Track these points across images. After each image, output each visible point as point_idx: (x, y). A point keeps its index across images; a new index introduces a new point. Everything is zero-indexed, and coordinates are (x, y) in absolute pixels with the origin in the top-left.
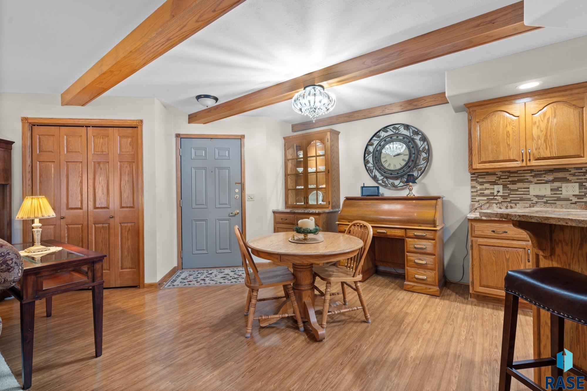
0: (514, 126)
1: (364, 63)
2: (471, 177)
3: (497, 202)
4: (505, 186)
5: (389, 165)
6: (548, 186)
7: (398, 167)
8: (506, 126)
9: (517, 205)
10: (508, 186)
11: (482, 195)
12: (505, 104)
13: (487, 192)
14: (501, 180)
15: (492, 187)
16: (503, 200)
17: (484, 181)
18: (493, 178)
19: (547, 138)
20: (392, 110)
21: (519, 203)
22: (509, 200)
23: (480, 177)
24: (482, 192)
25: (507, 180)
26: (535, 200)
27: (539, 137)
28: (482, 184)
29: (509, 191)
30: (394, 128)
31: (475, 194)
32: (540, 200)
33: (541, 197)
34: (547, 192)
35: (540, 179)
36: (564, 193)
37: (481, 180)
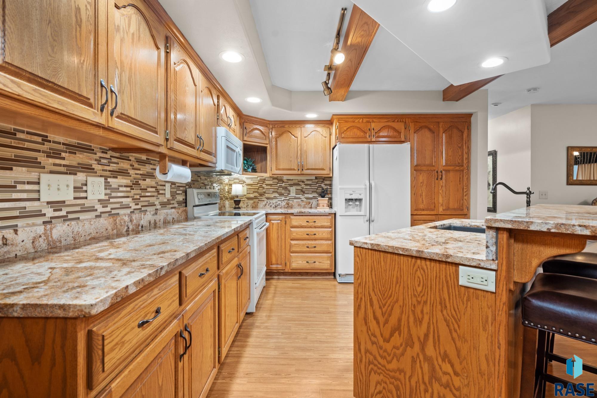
6: (71, 181)
26: (49, 212)
32: (57, 214)
33: (57, 205)
34: (68, 196)
35: (58, 161)
36: (90, 195)
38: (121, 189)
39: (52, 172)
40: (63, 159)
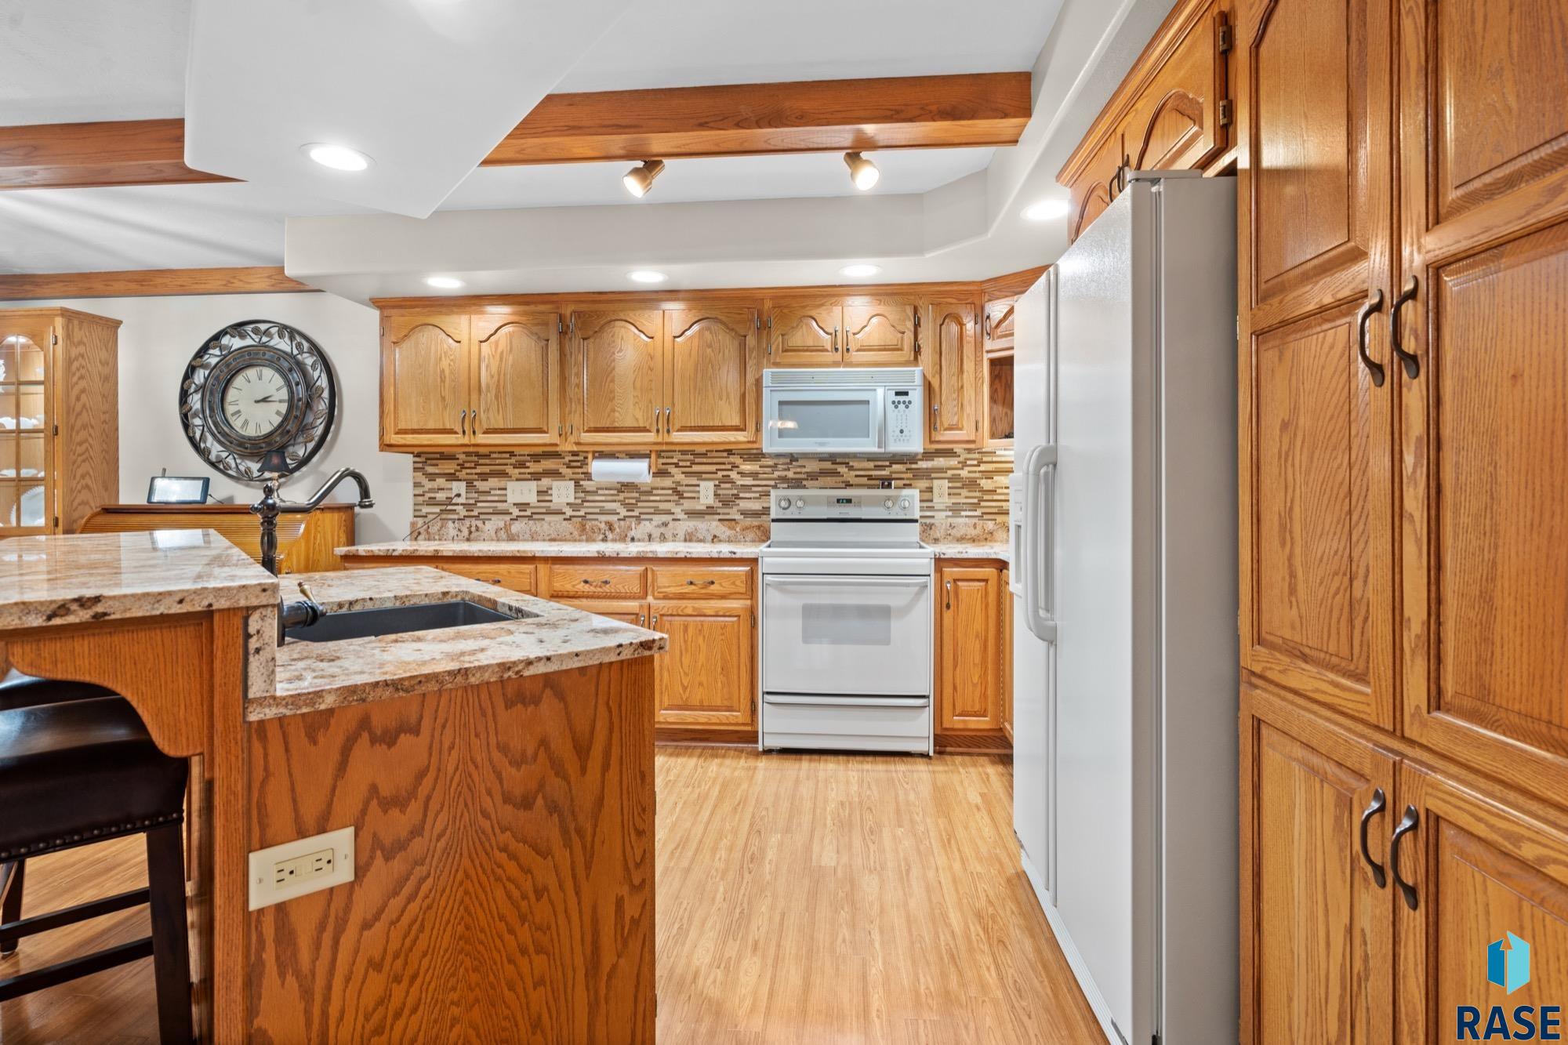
0: (452, 360)
2: (414, 462)
3: (456, 517)
4: (470, 484)
5: (246, 422)
6: (533, 485)
7: (266, 429)
8: (441, 358)
9: (487, 522)
10: (475, 483)
11: (433, 502)
12: (441, 313)
13: (441, 496)
14: (465, 471)
15: (448, 485)
16: (466, 514)
17: (437, 471)
18: (450, 467)
19: (499, 392)
20: (250, 283)
21: (490, 520)
22: (475, 513)
23: (429, 462)
24: (432, 495)
25: (474, 471)
26: (516, 512)
27: (488, 387)
28: (432, 477)
29: (476, 495)
30: (256, 331)
31: (421, 498)
32: (522, 513)
33: (523, 506)
34: (532, 498)
35: (523, 470)
36: (555, 499)
37: (430, 469)
38: (600, 492)
39: (517, 480)
40: (528, 467)
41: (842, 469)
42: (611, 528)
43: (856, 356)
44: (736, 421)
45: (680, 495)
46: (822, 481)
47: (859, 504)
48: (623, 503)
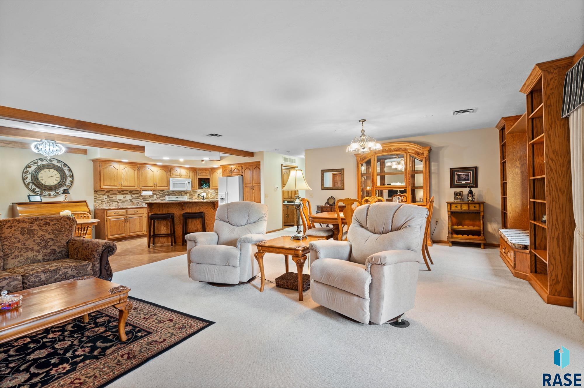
0: (116, 173)
1: (87, 142)
2: (94, 192)
3: (105, 203)
4: (108, 196)
5: (45, 182)
6: (122, 196)
7: (52, 184)
8: (114, 172)
9: (113, 203)
11: (99, 200)
13: (101, 198)
14: (107, 193)
15: (103, 196)
16: (107, 202)
18: (103, 193)
19: (126, 179)
22: (109, 202)
24: (99, 198)
25: (109, 194)
26: (118, 201)
27: (124, 178)
28: (99, 194)
29: (110, 198)
30: (50, 160)
31: (96, 199)
32: (120, 201)
34: (122, 198)
36: (127, 198)
37: (98, 193)
41: (175, 193)
42: (138, 203)
43: (182, 177)
44: (166, 186)
45: (150, 197)
46: (172, 195)
47: (179, 198)
48: (140, 199)
